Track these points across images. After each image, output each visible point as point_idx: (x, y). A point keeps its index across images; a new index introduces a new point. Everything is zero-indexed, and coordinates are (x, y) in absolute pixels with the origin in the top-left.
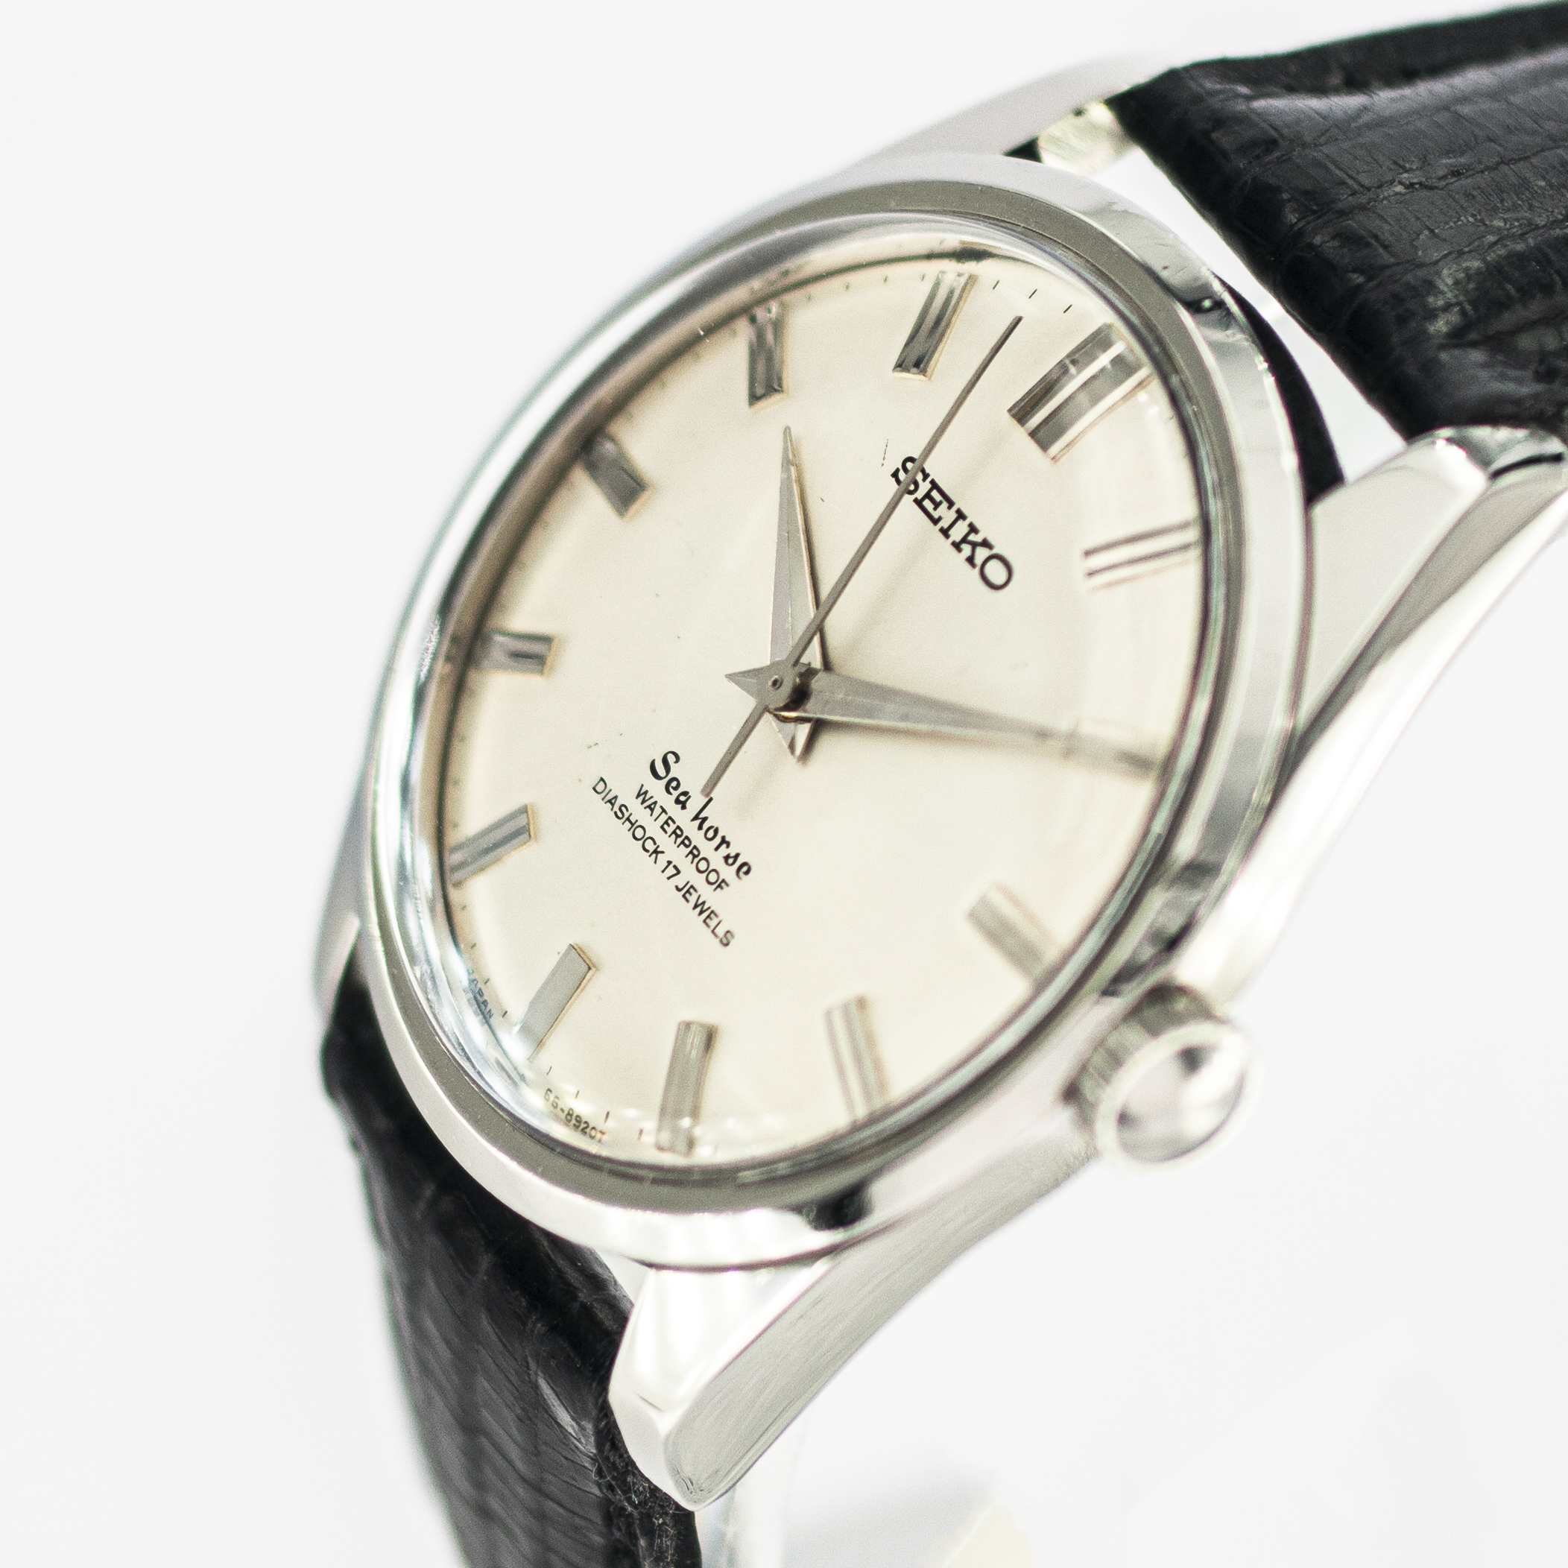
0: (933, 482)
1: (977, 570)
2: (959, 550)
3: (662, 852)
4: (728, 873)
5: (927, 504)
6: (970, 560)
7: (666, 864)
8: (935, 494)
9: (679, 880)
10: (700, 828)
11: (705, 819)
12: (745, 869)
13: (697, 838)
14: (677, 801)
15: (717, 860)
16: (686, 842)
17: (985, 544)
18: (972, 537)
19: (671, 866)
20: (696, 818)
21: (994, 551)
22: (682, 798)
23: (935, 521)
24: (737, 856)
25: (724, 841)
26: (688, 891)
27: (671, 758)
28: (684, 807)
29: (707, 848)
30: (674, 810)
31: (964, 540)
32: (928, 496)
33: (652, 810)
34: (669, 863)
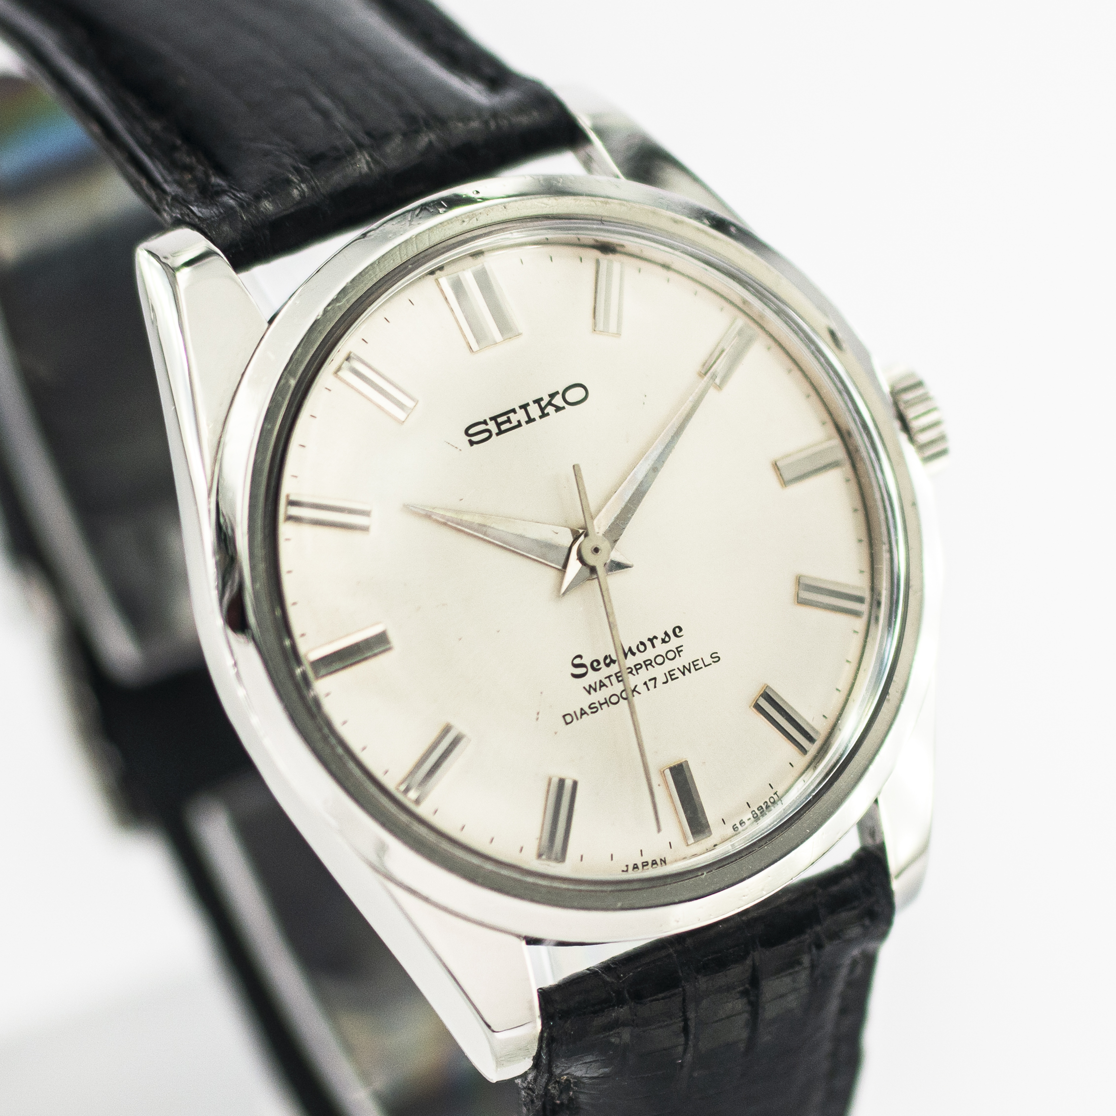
0: (491, 419)
1: (567, 407)
2: (548, 414)
3: (636, 686)
4: (674, 642)
5: (503, 427)
6: (558, 409)
7: (645, 686)
8: (500, 420)
9: (661, 679)
10: (634, 654)
11: (630, 649)
12: (677, 631)
13: (640, 658)
14: (608, 665)
15: (661, 648)
16: (637, 667)
17: (552, 396)
18: (543, 404)
19: (648, 683)
20: (626, 655)
21: (561, 392)
22: (608, 661)
23: (519, 424)
24: (666, 634)
25: (650, 640)
26: (671, 676)
27: (577, 661)
28: (614, 662)
29: (650, 653)
30: (614, 668)
31: (542, 409)
32: (498, 425)
33: (604, 685)
34: (645, 683)
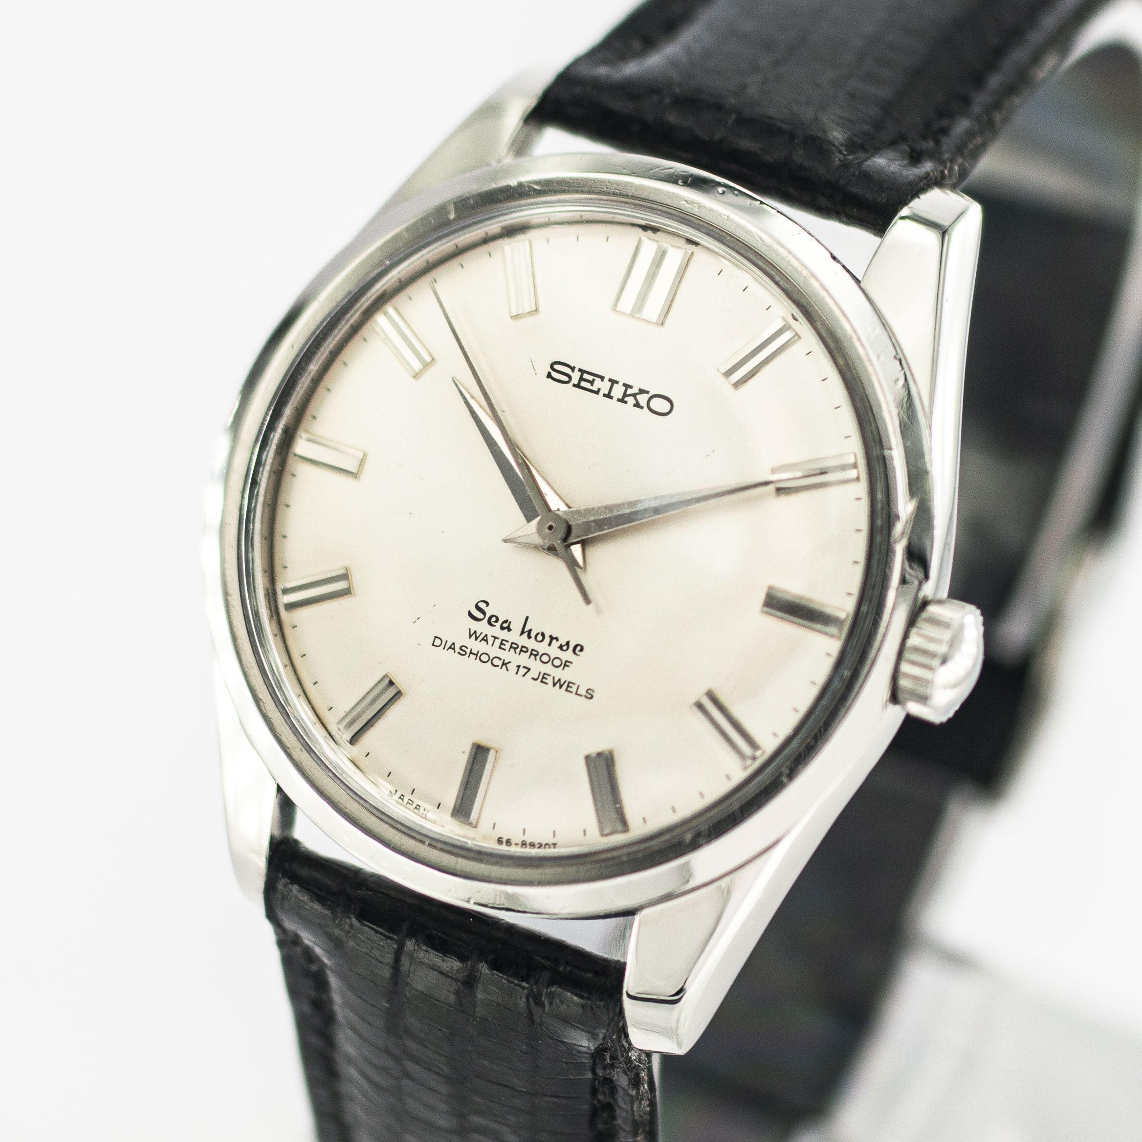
0: (580, 370)
1: (646, 408)
2: (626, 402)
3: (510, 662)
4: (568, 655)
5: (583, 384)
6: (637, 405)
7: (517, 668)
8: (586, 376)
9: (534, 673)
10: (529, 637)
11: (530, 631)
12: (578, 648)
13: (531, 644)
14: (502, 628)
15: (554, 651)
16: (524, 649)
17: (642, 391)
18: (629, 391)
19: (521, 668)
20: (522, 633)
21: (651, 394)
22: (505, 625)
23: (597, 392)
24: (568, 643)
25: (552, 638)
26: (543, 678)
27: (482, 605)
28: (509, 629)
29: (542, 648)
30: (503, 635)
31: (625, 395)
32: (581, 379)
33: (486, 641)
34: (519, 667)
